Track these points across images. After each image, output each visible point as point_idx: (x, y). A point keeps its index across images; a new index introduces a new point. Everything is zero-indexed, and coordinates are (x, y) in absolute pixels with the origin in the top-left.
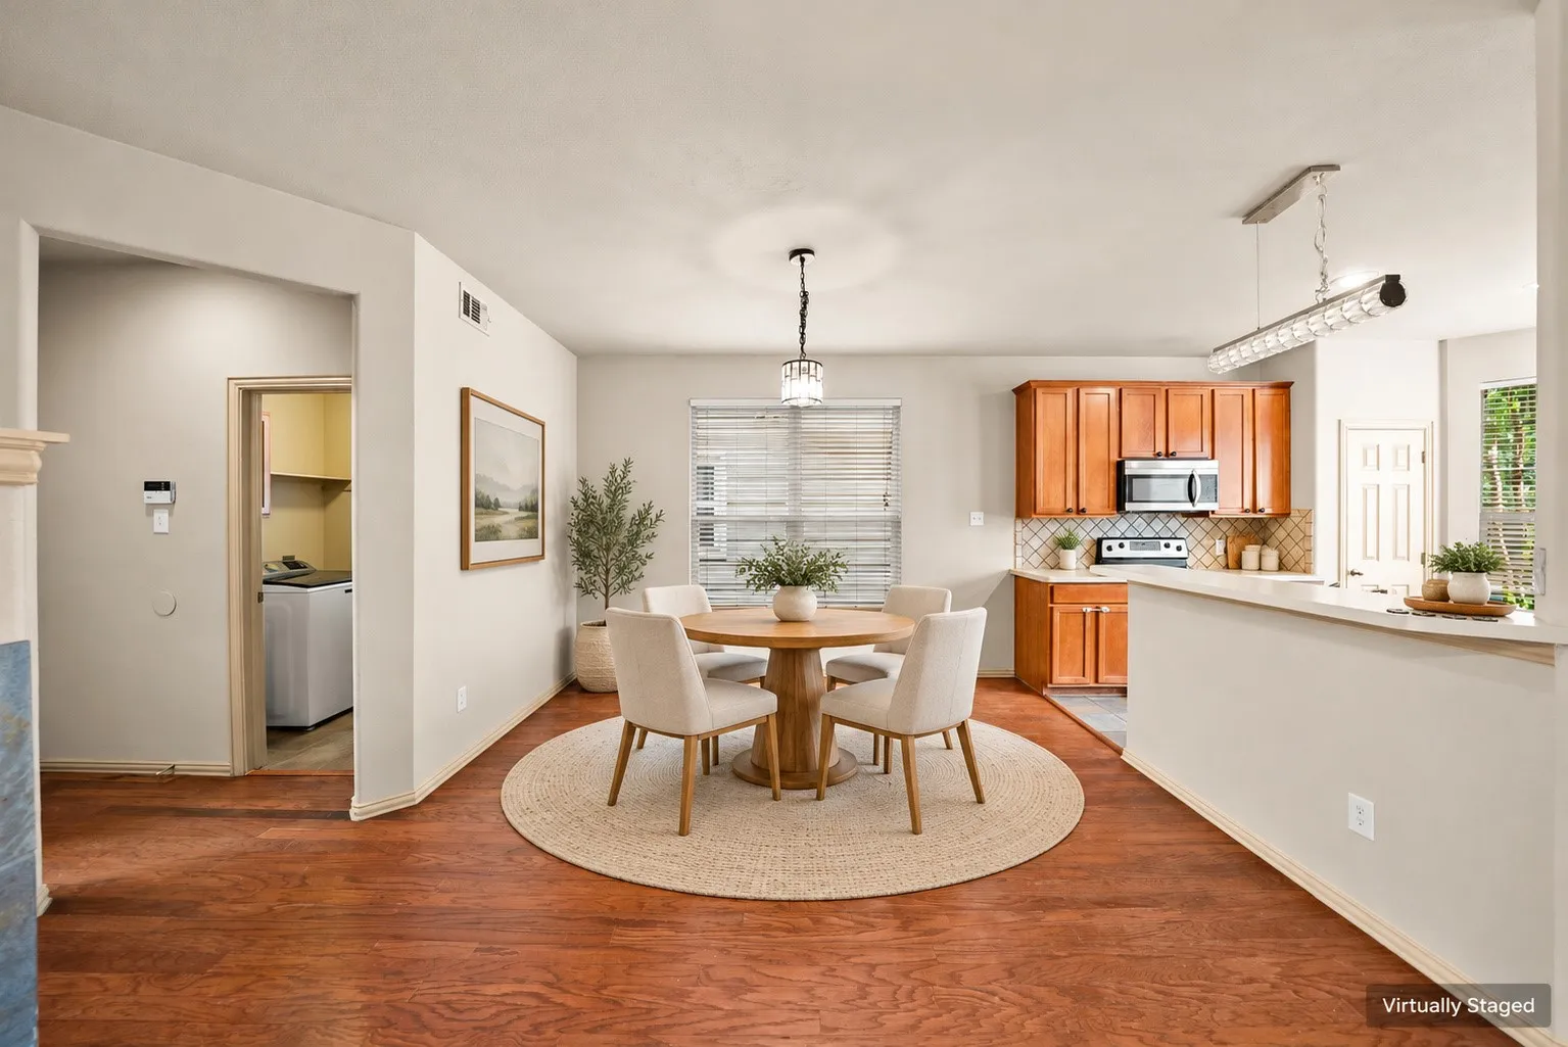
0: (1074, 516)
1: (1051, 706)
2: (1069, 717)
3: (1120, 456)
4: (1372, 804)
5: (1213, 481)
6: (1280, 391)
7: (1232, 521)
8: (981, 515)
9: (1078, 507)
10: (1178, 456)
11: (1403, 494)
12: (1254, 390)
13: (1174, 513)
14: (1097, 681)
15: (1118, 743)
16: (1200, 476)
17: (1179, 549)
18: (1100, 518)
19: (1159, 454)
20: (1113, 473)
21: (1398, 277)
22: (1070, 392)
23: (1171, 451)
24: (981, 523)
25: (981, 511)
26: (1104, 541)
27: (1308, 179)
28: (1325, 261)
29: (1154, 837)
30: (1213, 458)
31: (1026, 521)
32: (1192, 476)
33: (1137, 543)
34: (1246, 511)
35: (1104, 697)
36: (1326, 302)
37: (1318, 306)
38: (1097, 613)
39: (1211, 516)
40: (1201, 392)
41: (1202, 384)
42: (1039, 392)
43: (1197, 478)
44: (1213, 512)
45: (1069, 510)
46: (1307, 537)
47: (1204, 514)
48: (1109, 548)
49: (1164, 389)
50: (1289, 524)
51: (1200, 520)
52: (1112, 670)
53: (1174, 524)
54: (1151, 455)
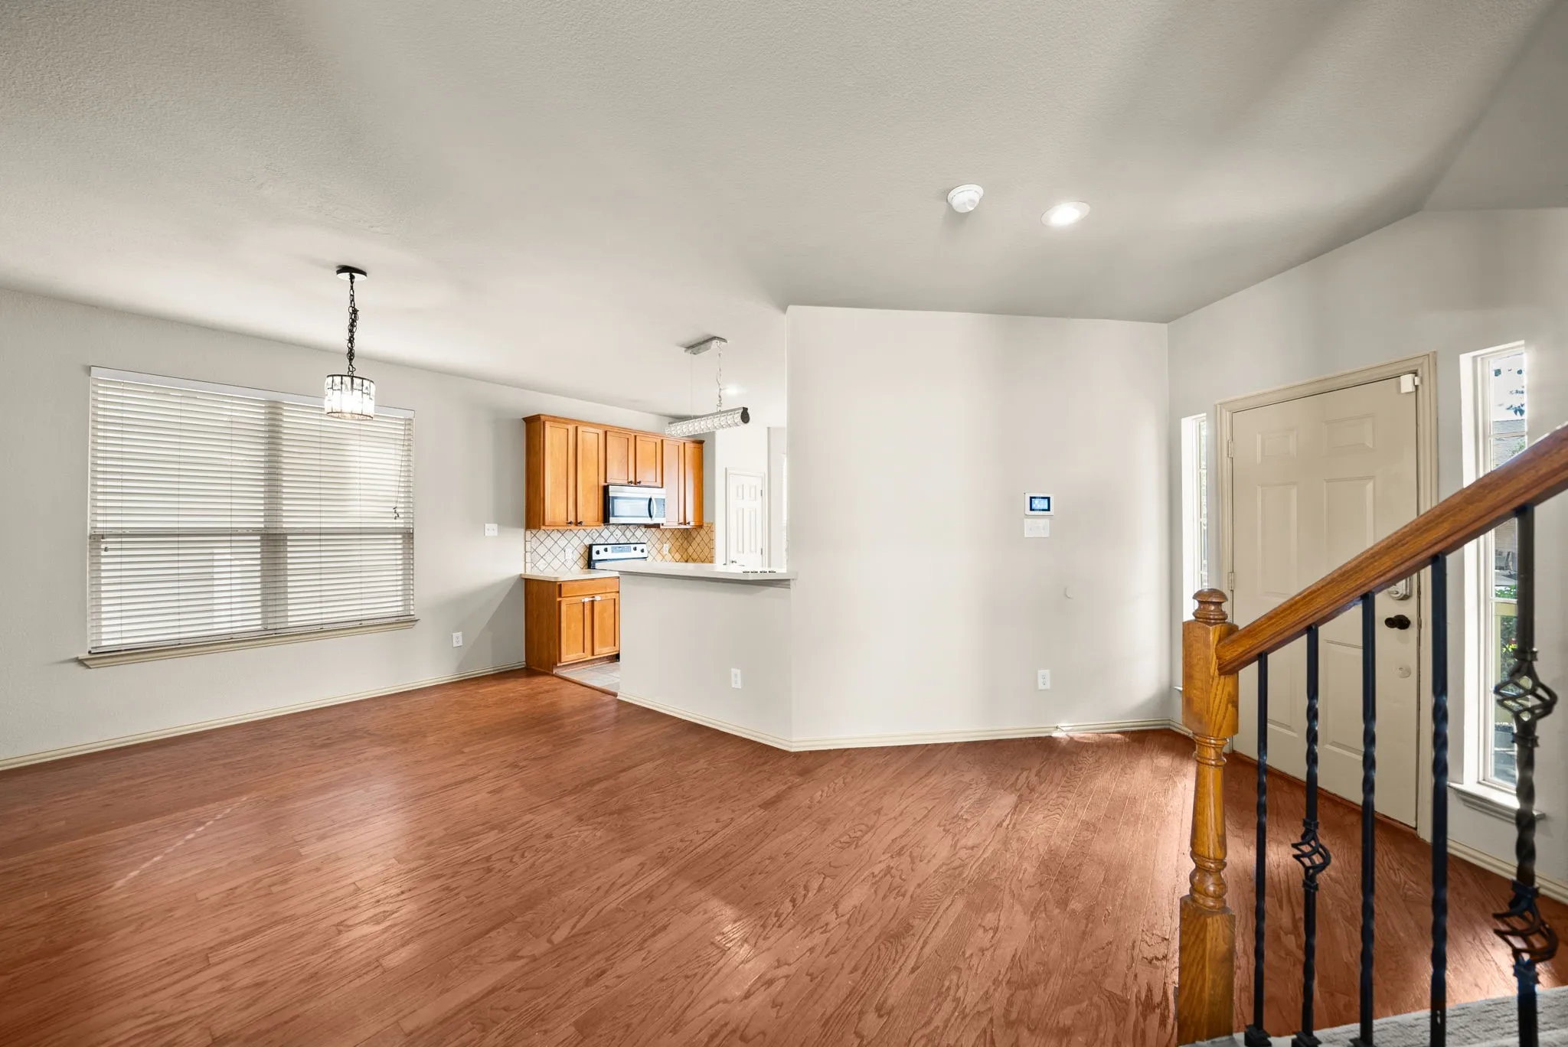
0: (573, 527)
1: (560, 680)
2: (573, 682)
3: (606, 482)
4: (739, 671)
5: (662, 502)
6: (697, 445)
7: (673, 531)
8: (495, 526)
9: (576, 519)
10: (642, 484)
11: (753, 514)
12: (684, 443)
13: (639, 525)
14: (593, 654)
15: (613, 690)
16: (656, 499)
17: (642, 551)
18: (590, 528)
19: (631, 482)
20: (601, 492)
21: (747, 409)
22: (571, 428)
23: (638, 481)
24: (496, 533)
25: (494, 523)
26: (594, 547)
27: (714, 342)
28: (720, 389)
29: (643, 732)
30: (662, 487)
31: (534, 531)
32: (650, 500)
33: (616, 548)
34: (681, 524)
35: (598, 664)
36: (720, 412)
37: (717, 413)
38: (593, 602)
39: (661, 527)
40: (655, 440)
41: (654, 434)
42: (548, 425)
43: (653, 500)
44: (663, 524)
45: (570, 523)
46: (712, 540)
47: (657, 526)
48: (598, 553)
49: (633, 435)
50: (702, 532)
51: (653, 529)
52: (604, 644)
53: (639, 533)
54: (626, 482)
